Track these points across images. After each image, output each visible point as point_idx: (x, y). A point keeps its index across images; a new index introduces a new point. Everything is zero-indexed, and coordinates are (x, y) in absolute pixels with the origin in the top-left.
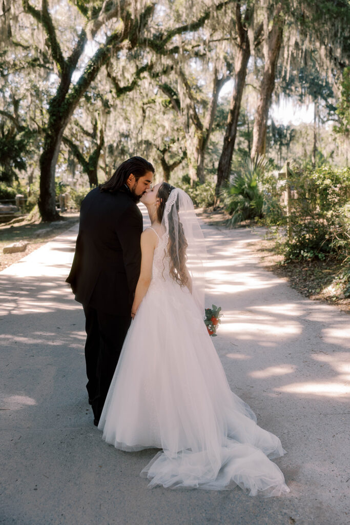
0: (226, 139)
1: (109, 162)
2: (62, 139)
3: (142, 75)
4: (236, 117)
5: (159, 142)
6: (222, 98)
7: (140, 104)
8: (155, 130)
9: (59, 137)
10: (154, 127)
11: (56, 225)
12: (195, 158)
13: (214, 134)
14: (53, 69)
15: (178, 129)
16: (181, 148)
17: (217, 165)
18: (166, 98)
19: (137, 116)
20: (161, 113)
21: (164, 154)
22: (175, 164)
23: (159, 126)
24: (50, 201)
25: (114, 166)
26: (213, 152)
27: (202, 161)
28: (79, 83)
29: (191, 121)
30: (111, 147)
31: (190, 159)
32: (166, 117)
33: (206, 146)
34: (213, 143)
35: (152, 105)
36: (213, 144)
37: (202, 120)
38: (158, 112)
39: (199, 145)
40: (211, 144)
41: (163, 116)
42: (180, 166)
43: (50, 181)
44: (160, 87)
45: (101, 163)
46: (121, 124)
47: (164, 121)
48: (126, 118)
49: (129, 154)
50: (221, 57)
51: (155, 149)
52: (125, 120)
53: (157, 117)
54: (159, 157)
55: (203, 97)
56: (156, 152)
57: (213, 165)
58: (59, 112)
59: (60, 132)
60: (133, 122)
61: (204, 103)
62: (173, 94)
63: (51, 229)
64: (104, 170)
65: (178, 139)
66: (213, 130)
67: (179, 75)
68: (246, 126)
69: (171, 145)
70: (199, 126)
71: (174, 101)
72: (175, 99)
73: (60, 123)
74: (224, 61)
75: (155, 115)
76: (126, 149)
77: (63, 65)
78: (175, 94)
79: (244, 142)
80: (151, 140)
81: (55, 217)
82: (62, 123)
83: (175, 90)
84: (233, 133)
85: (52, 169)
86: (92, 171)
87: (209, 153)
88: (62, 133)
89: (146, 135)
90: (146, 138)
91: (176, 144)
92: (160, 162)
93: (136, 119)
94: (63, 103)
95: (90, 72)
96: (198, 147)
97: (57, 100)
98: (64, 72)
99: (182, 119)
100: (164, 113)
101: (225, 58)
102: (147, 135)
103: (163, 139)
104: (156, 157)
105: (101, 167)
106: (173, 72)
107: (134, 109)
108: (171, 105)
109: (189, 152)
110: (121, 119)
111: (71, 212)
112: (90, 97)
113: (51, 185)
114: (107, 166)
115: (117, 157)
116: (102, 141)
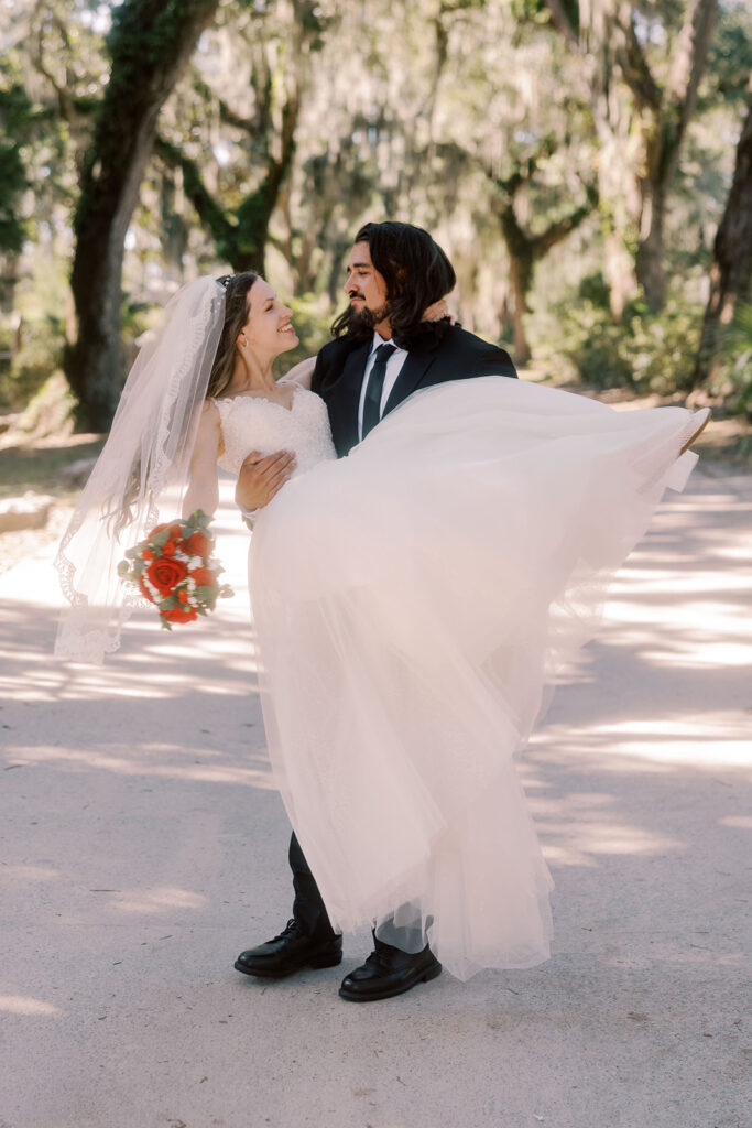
1: (302, 219)
2: (150, 146)
5: (496, 151)
7: (429, 8)
8: (481, 103)
9: (142, 135)
10: (476, 93)
12: (628, 213)
15: (567, 102)
16: (578, 173)
17: (711, 230)
19: (416, 51)
20: (506, 42)
21: (511, 193)
22: (557, 232)
23: (495, 92)
24: (102, 364)
25: (321, 237)
26: (700, 186)
27: (657, 225)
29: (617, 71)
30: (317, 166)
31: (611, 216)
32: (522, 54)
33: (671, 169)
34: (703, 153)
35: (474, 13)
36: (701, 156)
37: (658, 71)
38: (492, 38)
39: (648, 164)
40: (692, 159)
41: (511, 51)
42: (574, 239)
43: (106, 292)
45: (277, 229)
46: (355, 81)
47: (514, 73)
48: (373, 60)
49: (381, 192)
51: (479, 177)
52: (369, 66)
53: (490, 56)
54: (493, 203)
56: (483, 186)
57: (701, 236)
58: (144, 47)
59: (146, 119)
60: (397, 77)
61: (669, 8)
64: (285, 249)
65: (568, 140)
66: (702, 106)
69: (542, 162)
70: (647, 92)
73: (147, 87)
75: (482, 46)
76: (367, 172)
80: (465, 144)
82: (154, 86)
85: (114, 248)
86: (249, 255)
87: (684, 193)
88: (155, 123)
89: (450, 121)
90: (444, 133)
91: (558, 159)
92: (494, 221)
93: (411, 64)
94: (160, 18)
96: (643, 172)
97: (140, 6)
99: (584, 67)
100: (517, 42)
102: (449, 124)
103: (509, 138)
104: (484, 207)
105: (276, 243)
107: (405, 28)
108: (543, 16)
109: (605, 192)
110: (355, 65)
113: (108, 306)
114: (294, 234)
115: (333, 202)
116: (290, 147)
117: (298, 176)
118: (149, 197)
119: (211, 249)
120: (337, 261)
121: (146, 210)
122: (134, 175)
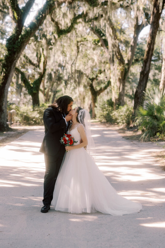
0: (142, 73)
1: (47, 86)
2: (14, 69)
3: (78, 21)
4: (150, 57)
5: (89, 72)
6: (141, 39)
7: (75, 42)
8: (86, 62)
9: (12, 67)
10: (85, 60)
11: (9, 134)
12: (117, 87)
13: (134, 67)
14: (9, 13)
15: (104, 62)
16: (106, 77)
17: (135, 90)
18: (96, 37)
19: (73, 51)
20: (92, 49)
21: (92, 82)
22: (101, 90)
23: (89, 59)
24: (2, 116)
25: (51, 89)
26: (133, 81)
27: (123, 89)
28: (30, 27)
29: (115, 56)
30: (50, 75)
31: (113, 87)
32: (95, 52)
33: (127, 77)
35: (85, 43)
36: (133, 74)
37: (124, 56)
38: (89, 48)
39: (121, 76)
40: (131, 75)
41: (93, 51)
42: (106, 91)
43: (4, 101)
44: (92, 29)
45: (41, 87)
46: (59, 56)
47: (93, 56)
48: (63, 52)
49: (64, 80)
50: (141, 8)
51: (85, 77)
52: (62, 53)
53: (88, 52)
54: (88, 83)
55: (126, 38)
56: (86, 79)
57: (133, 91)
58: (13, 48)
59: (13, 63)
60: (68, 55)
61: (127, 43)
62: (102, 35)
63: (6, 137)
64: (43, 92)
65: (104, 71)
66: (133, 64)
67: (107, 21)
68: (160, 61)
69: (99, 75)
70: (121, 61)
71: (103, 40)
72: (103, 39)
73: (14, 56)
74: (143, 12)
75: (86, 50)
76: (61, 76)
77: (19, 13)
78: (104, 35)
79: (158, 74)
80: (82, 70)
81: (6, 129)
82: (15, 56)
83: (103, 32)
84: (147, 69)
85: (6, 91)
86: (35, 93)
87: (129, 82)
88: (15, 64)
90: (78, 68)
91: (102, 74)
92: (88, 88)
93: (71, 53)
94: (17, 42)
95: (39, 19)
96: (120, 78)
97: (13, 39)
98: (19, 18)
99: (107, 55)
100: (94, 49)
101: (144, 9)
102: (79, 66)
103: (92, 69)
104: (86, 84)
105: (41, 90)
106: (103, 18)
107: (70, 46)
108: (100, 44)
109: (112, 81)
110: (59, 53)
111: (16, 125)
112: (37, 36)
113: (4, 104)
115: (54, 82)
116: (45, 70)
117: (46, 77)
118: (14, 80)
119: (27, 92)
120: (54, 95)
121: (13, 83)
122: (11, 75)
